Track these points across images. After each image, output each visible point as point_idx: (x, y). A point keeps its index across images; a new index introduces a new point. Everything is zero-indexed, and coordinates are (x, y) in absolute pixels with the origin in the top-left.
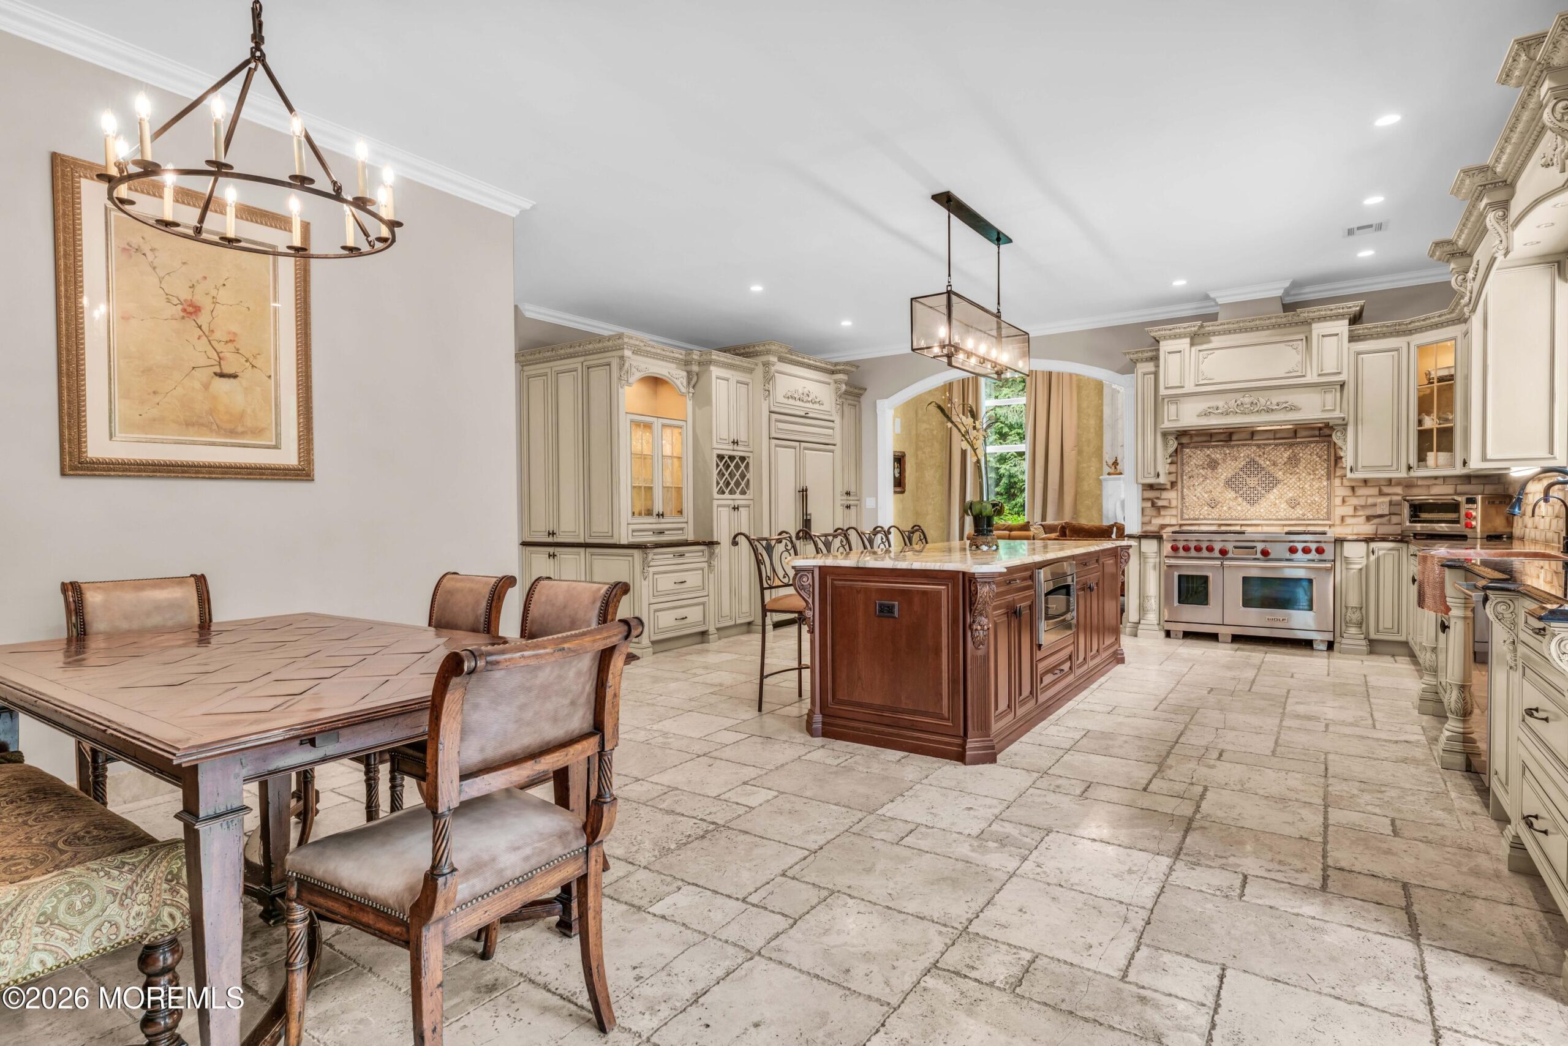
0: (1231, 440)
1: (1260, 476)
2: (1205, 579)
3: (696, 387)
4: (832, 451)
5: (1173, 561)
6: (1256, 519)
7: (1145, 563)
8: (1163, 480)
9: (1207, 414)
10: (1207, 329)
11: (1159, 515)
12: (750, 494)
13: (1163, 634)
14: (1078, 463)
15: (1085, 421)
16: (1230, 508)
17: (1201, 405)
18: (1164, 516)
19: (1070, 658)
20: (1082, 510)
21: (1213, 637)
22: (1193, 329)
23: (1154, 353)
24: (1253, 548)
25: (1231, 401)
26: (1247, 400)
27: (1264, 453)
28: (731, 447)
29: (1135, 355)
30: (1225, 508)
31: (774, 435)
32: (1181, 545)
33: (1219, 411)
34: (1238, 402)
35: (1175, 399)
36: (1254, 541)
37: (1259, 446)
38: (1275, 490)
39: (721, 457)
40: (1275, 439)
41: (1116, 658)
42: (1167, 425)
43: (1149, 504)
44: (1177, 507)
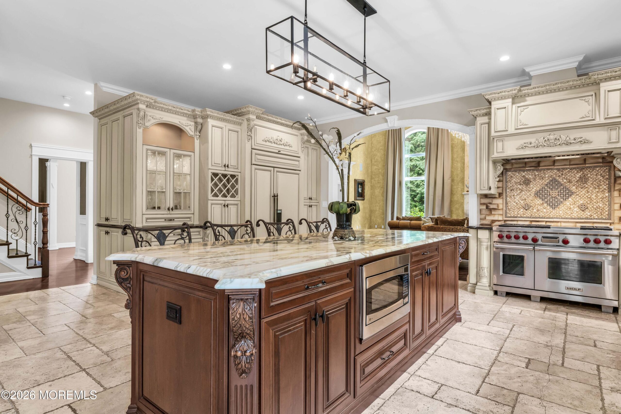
0: (539, 166)
1: (559, 189)
2: (522, 258)
3: (201, 132)
4: (298, 174)
5: (500, 245)
6: (556, 218)
7: (480, 245)
8: (493, 191)
9: (523, 148)
10: (524, 92)
11: (491, 214)
12: (238, 198)
13: (492, 293)
14: (452, 186)
15: (455, 165)
16: (538, 210)
17: (520, 142)
18: (494, 214)
19: (405, 336)
20: (454, 210)
21: (528, 297)
22: (514, 92)
23: (488, 110)
24: (556, 238)
25: (540, 137)
26: (552, 137)
27: (562, 174)
28: (224, 169)
29: (476, 112)
30: (535, 210)
31: (254, 162)
32: (505, 234)
33: (531, 145)
34: (546, 139)
35: (502, 138)
36: (557, 233)
37: (558, 170)
38: (570, 199)
39: (215, 175)
40: (570, 165)
41: (456, 318)
42: (495, 155)
43: (484, 207)
44: (502, 209)
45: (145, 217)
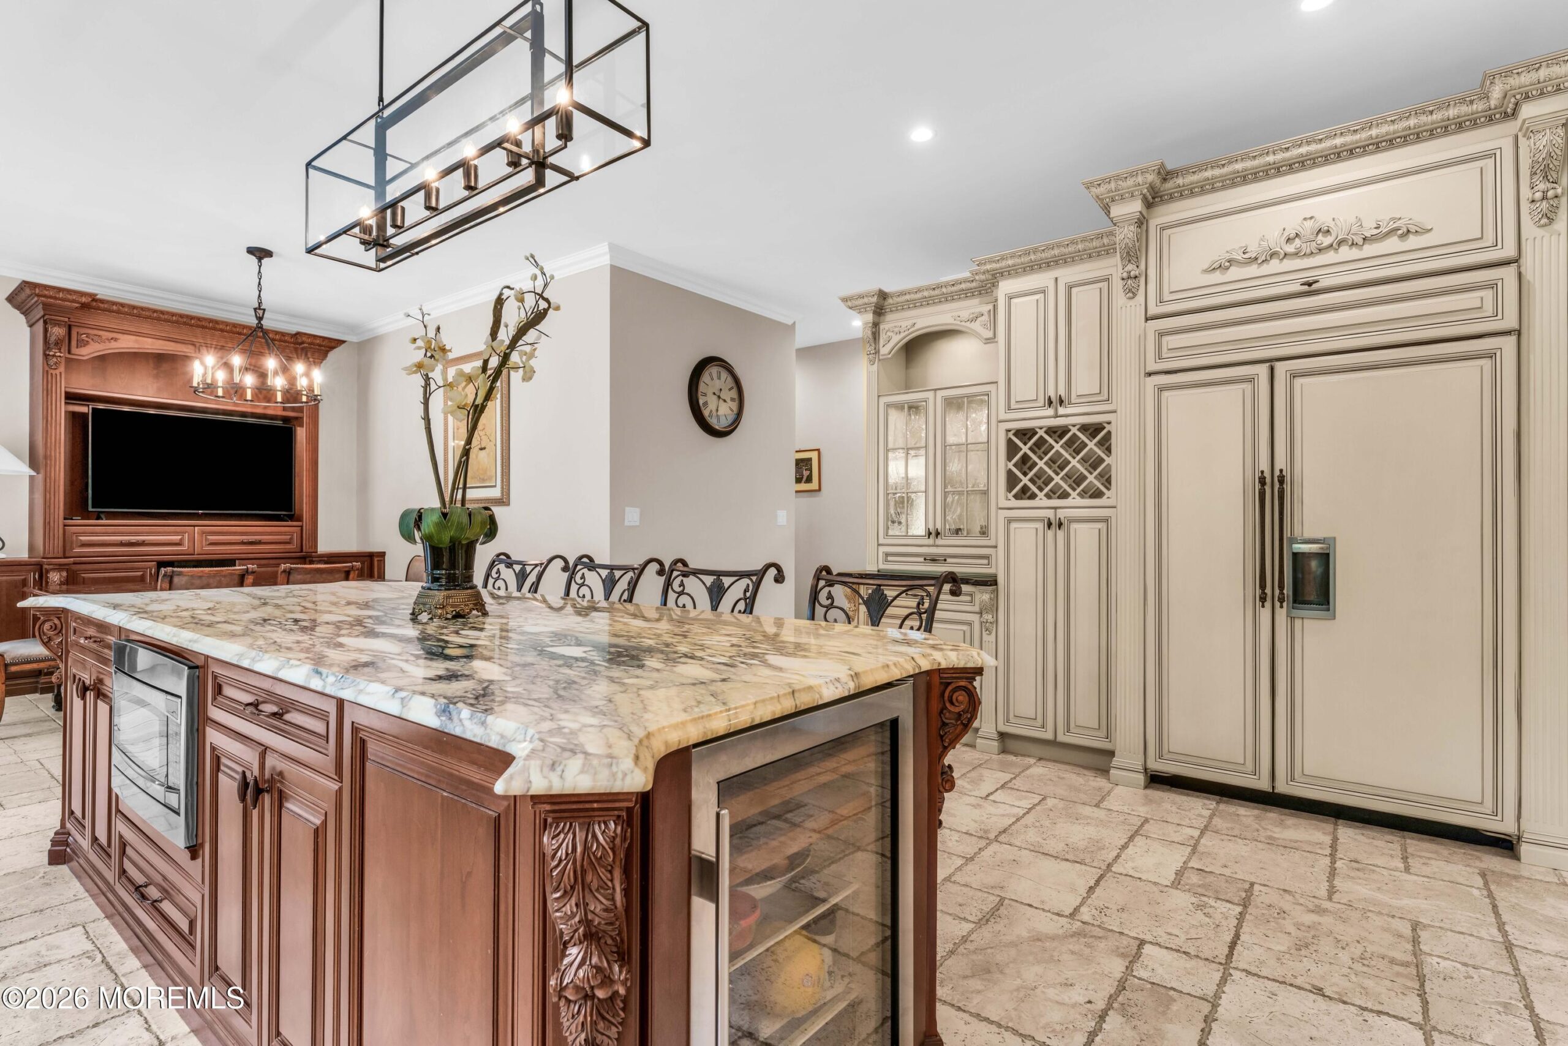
12: (1111, 496)
31: (1151, 366)
39: (1025, 434)
45: (882, 549)
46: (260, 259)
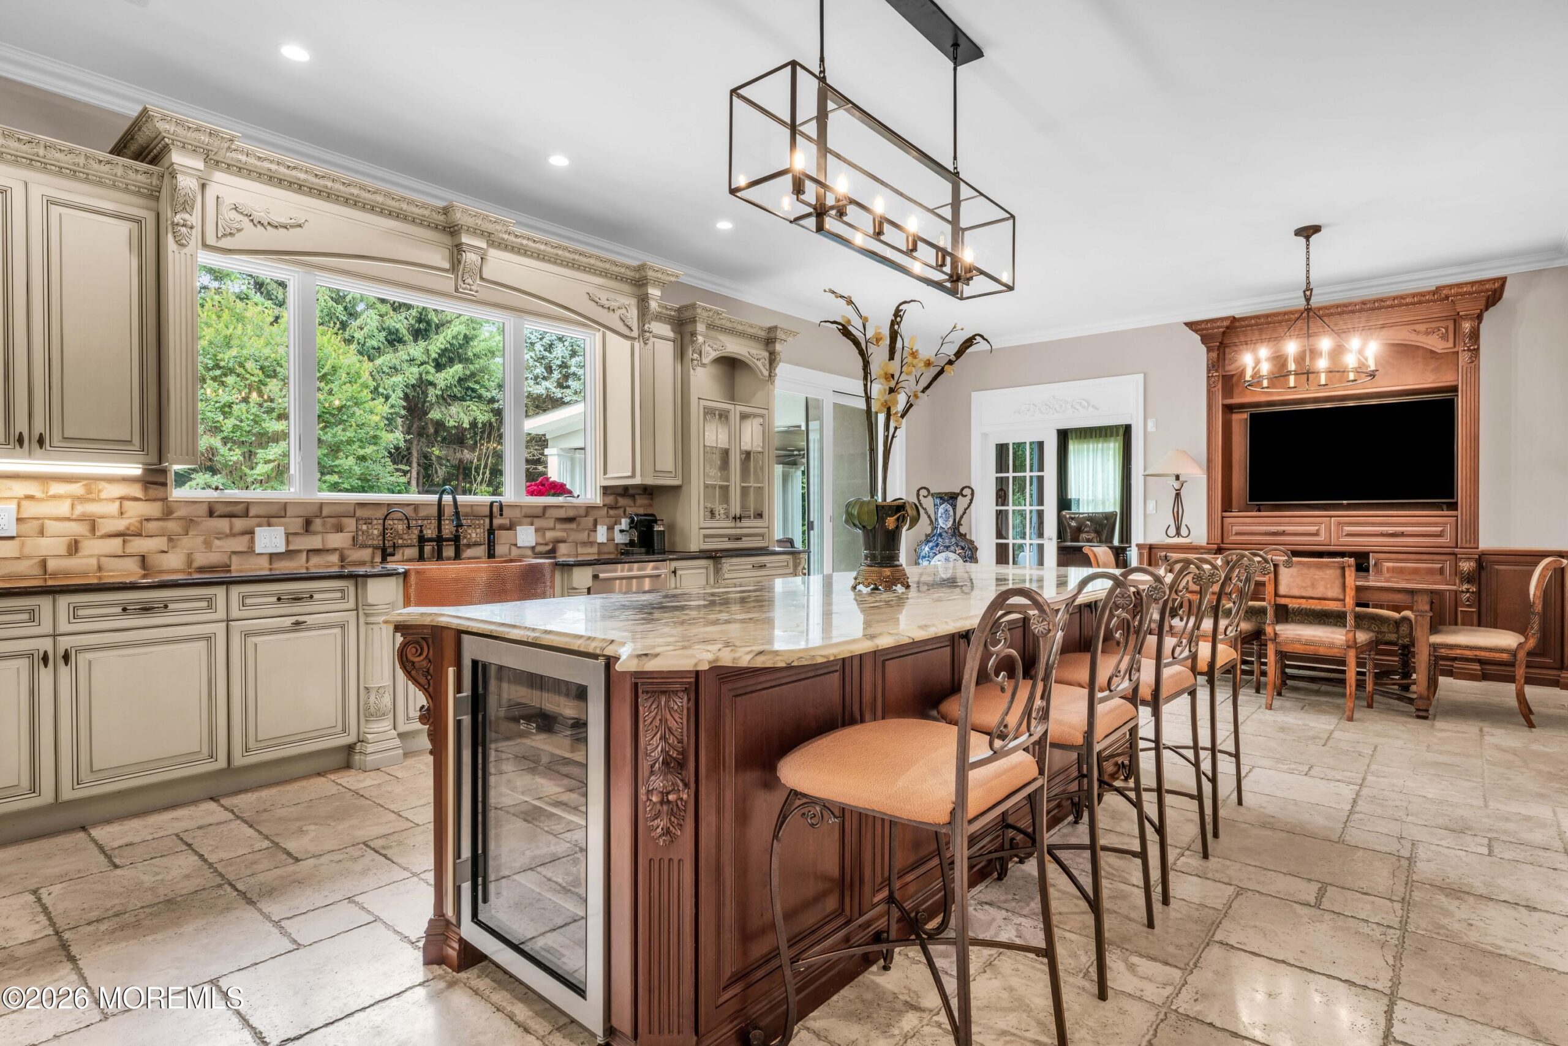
46: (1308, 238)
